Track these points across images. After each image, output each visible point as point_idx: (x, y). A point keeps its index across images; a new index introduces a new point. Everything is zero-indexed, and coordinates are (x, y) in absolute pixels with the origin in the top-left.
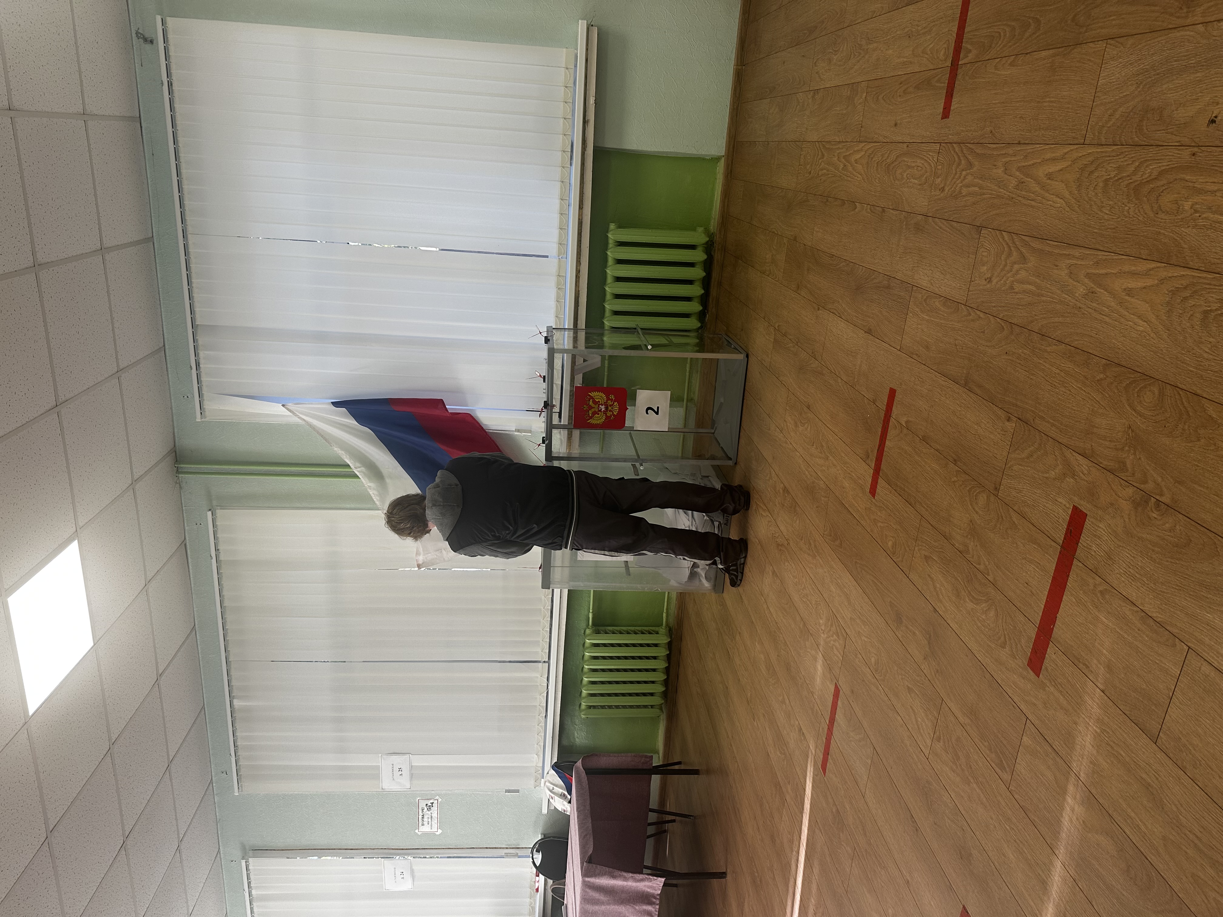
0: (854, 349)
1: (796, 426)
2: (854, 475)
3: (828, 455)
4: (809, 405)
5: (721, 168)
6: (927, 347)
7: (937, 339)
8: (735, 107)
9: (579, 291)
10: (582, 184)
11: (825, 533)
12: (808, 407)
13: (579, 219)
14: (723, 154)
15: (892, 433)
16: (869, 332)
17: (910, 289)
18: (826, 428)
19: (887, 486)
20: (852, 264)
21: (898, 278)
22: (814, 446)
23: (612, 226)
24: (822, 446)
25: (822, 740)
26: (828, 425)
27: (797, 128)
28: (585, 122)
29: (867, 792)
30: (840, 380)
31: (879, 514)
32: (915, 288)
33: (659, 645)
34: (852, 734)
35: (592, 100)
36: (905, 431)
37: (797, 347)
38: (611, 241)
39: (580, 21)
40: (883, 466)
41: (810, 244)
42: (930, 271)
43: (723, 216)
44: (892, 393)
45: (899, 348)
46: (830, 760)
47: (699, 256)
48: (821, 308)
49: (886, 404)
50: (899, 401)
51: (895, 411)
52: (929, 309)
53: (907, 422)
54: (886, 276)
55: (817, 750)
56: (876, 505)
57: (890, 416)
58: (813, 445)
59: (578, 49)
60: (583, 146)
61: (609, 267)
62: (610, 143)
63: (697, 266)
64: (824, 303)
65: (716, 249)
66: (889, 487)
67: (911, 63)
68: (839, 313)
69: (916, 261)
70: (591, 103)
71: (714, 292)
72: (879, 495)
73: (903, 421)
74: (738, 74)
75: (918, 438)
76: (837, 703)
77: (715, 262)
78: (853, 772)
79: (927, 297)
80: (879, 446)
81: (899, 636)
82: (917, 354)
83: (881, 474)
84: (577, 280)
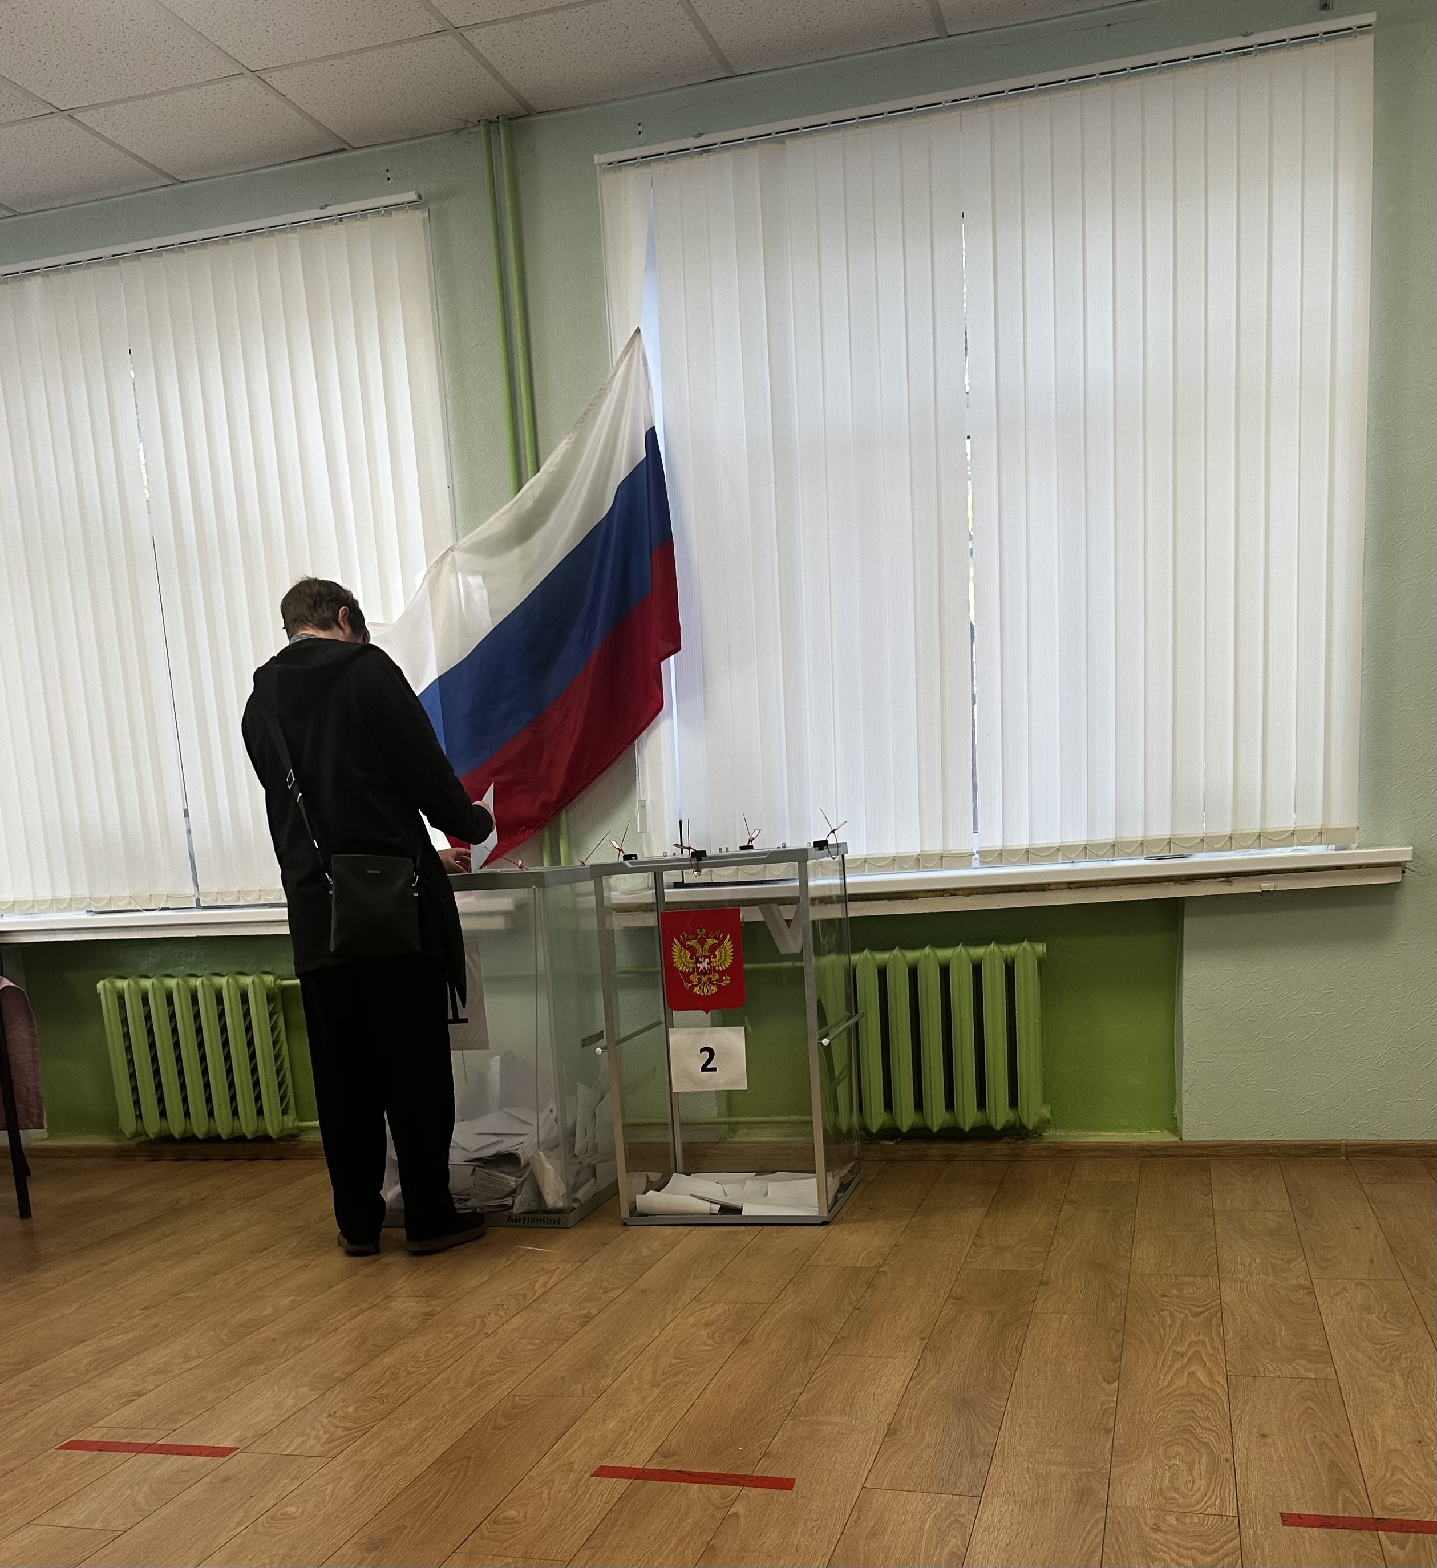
0: (858, 1408)
1: (707, 1325)
2: (630, 1435)
3: (661, 1387)
4: (747, 1343)
5: (1160, 1137)
6: (873, 1535)
7: (889, 1549)
8: (1271, 1151)
9: (917, 898)
10: (1115, 882)
11: (517, 1398)
12: (744, 1342)
13: (1050, 884)
14: (1185, 1138)
15: (715, 1491)
16: (891, 1431)
17: (975, 1493)
18: (710, 1378)
19: (617, 1496)
20: (1008, 1387)
21: (991, 1470)
22: (674, 1361)
23: (1041, 948)
24: (675, 1375)
25: (125, 1437)
26: (714, 1380)
27: (1242, 1264)
28: (1227, 877)
29: (38, 1528)
30: (798, 1390)
31: (565, 1488)
32: (976, 1500)
33: (260, 1117)
34: (145, 1488)
35: (1267, 885)
36: (720, 1515)
37: (851, 1308)
38: (1013, 949)
39: (1411, 848)
40: (652, 1485)
41: (1037, 1310)
42: (1009, 1524)
43: (1073, 1150)
44: (786, 1484)
45: (867, 1485)
46: (88, 1455)
47: (1000, 1115)
48: (925, 1342)
49: (765, 1475)
50: (772, 1497)
51: (754, 1493)
52: (942, 1529)
53: (736, 1515)
54: (993, 1448)
55: (105, 1430)
56: (579, 1480)
57: (743, 1486)
58: (675, 1358)
59: (1360, 849)
60: (1184, 878)
61: (966, 950)
62: (1191, 927)
63: (979, 1114)
64: (935, 1347)
65: (1013, 1146)
66: (615, 1500)
67: (1375, 1449)
68: (918, 1375)
69: (1024, 1498)
70: (1263, 885)
71: (935, 1150)
72: (600, 1482)
73: (738, 1508)
74: (1329, 1149)
75: (709, 1538)
76: (200, 1454)
77: (991, 1146)
78: (74, 1498)
79: (962, 1524)
80: (689, 1474)
81: (344, 1550)
82: (859, 1518)
83: (637, 1482)
84: (938, 893)
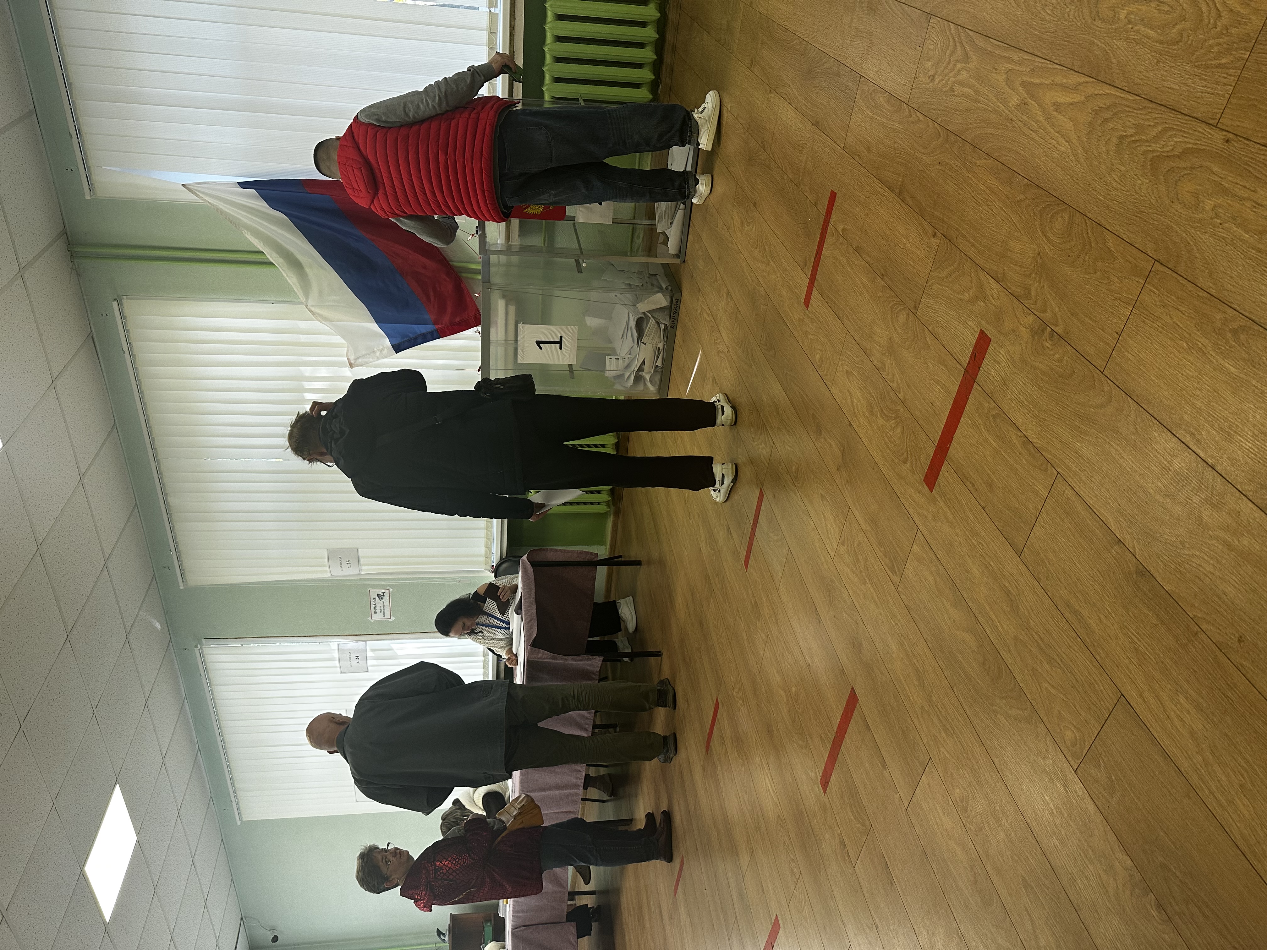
0: (801, 142)
1: (742, 225)
2: (791, 283)
3: (770, 260)
4: (755, 203)
6: (869, 149)
7: (878, 141)
11: (762, 342)
12: (755, 205)
15: (829, 240)
16: (816, 124)
17: (858, 79)
18: (770, 230)
19: (820, 297)
20: (805, 43)
21: (848, 65)
22: (758, 249)
24: (765, 250)
25: (746, 539)
26: (771, 227)
29: (781, 587)
30: (786, 178)
31: (811, 326)
32: (862, 79)
34: (771, 535)
36: (841, 239)
37: (747, 133)
40: (818, 277)
41: (765, 12)
42: (879, 61)
44: (833, 195)
45: (842, 146)
46: (752, 558)
48: (772, 91)
49: (826, 208)
50: (838, 206)
51: (834, 217)
52: (874, 105)
53: (843, 230)
54: (836, 61)
55: (742, 548)
56: (809, 317)
57: (829, 222)
58: (756, 248)
63: (650, 27)
64: (776, 85)
65: (671, 6)
66: (822, 299)
68: (790, 100)
69: (866, 48)
71: (668, 58)
72: (812, 305)
73: (840, 227)
75: (852, 249)
76: (761, 506)
77: (670, 22)
78: (770, 569)
79: (873, 91)
80: (817, 254)
81: (818, 447)
82: (858, 155)
83: (815, 284)
